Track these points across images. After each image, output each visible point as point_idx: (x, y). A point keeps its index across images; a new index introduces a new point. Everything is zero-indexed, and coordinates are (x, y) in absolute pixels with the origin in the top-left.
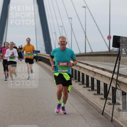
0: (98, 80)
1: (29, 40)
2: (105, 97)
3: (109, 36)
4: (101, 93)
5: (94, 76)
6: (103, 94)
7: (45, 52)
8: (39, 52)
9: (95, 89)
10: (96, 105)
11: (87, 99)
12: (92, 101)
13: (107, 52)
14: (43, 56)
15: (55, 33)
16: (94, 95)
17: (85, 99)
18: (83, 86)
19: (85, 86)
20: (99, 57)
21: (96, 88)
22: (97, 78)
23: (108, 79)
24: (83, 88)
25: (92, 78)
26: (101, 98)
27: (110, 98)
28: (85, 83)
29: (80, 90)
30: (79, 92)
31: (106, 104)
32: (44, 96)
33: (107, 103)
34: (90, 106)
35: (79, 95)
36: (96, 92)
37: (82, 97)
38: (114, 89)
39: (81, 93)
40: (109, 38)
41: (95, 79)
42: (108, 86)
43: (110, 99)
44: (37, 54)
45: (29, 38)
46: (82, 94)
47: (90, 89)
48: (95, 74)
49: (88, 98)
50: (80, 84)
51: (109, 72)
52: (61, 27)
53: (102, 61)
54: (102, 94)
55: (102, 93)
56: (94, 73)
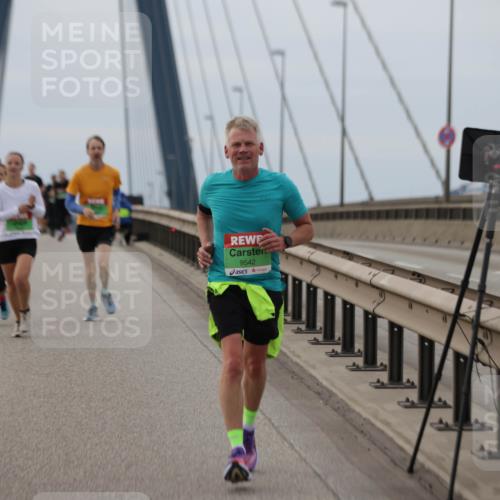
0: (392, 325)
1: (99, 148)
2: (422, 397)
3: (446, 132)
4: (404, 380)
5: (379, 304)
6: (413, 383)
7: (166, 202)
8: (139, 200)
9: (379, 363)
10: (382, 432)
11: (347, 405)
12: (365, 415)
13: (437, 200)
14: (155, 219)
15: (210, 118)
16: (377, 387)
17: (337, 406)
18: (329, 348)
19: (338, 349)
20: (402, 224)
21: (383, 357)
22: (388, 313)
23: (439, 318)
24: (326, 357)
25: (366, 313)
26: (404, 399)
27: (445, 403)
28: (336, 338)
29: (314, 367)
30: (311, 376)
31: (428, 429)
32: (157, 395)
33: (432, 424)
34: (358, 434)
35: (309, 387)
36: (384, 377)
37: (322, 399)
38: (462, 360)
39: (321, 380)
40: (446, 137)
41: (379, 321)
42: (439, 350)
43: (445, 405)
44: (131, 211)
45: (98, 138)
46: (325, 383)
47: (360, 361)
48: (381, 295)
49: (350, 403)
50: (315, 339)
51: (443, 289)
52: (238, 90)
53: (414, 241)
54: (412, 386)
55: (408, 381)
56: (377, 292)
